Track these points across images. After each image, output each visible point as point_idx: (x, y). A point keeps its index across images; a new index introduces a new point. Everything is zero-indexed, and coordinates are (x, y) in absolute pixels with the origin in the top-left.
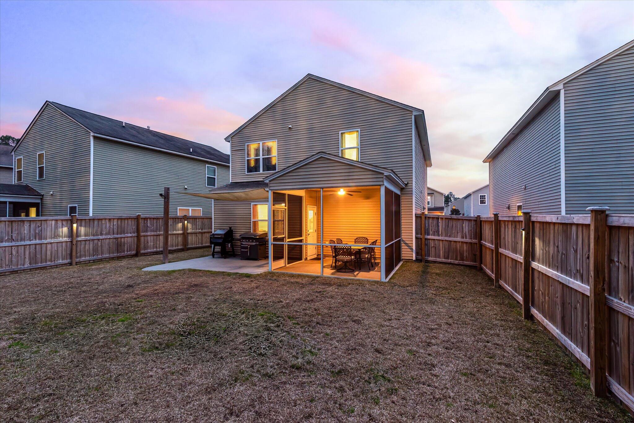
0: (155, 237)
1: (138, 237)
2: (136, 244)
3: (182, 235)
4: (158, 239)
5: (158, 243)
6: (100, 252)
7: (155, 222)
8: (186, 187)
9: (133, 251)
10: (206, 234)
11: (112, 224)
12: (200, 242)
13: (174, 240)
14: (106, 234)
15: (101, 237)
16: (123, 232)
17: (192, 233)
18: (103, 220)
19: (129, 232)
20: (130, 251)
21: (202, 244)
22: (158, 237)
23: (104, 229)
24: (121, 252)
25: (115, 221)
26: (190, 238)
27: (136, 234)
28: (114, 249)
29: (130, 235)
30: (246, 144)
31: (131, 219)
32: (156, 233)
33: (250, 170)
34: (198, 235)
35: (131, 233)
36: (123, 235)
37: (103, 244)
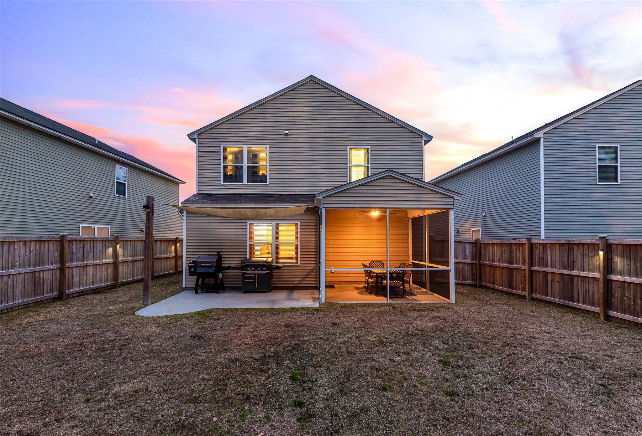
0: (82, 269)
1: (62, 270)
2: (58, 281)
3: (112, 265)
4: (85, 270)
5: (85, 277)
6: (10, 295)
7: (82, 246)
8: (91, 195)
9: (55, 292)
10: (138, 262)
11: (28, 250)
12: (131, 274)
13: (104, 272)
14: (20, 266)
15: (12, 271)
16: (42, 263)
17: (123, 262)
18: (16, 244)
19: (50, 262)
20: (50, 292)
21: (133, 277)
22: (85, 268)
23: (17, 259)
24: (39, 295)
25: (33, 244)
26: (120, 268)
27: (58, 265)
28: (30, 290)
29: (51, 267)
30: (222, 146)
31: (52, 242)
32: (82, 263)
33: (228, 178)
34: (129, 263)
35: (52, 264)
36: (42, 268)
37: (15, 283)
